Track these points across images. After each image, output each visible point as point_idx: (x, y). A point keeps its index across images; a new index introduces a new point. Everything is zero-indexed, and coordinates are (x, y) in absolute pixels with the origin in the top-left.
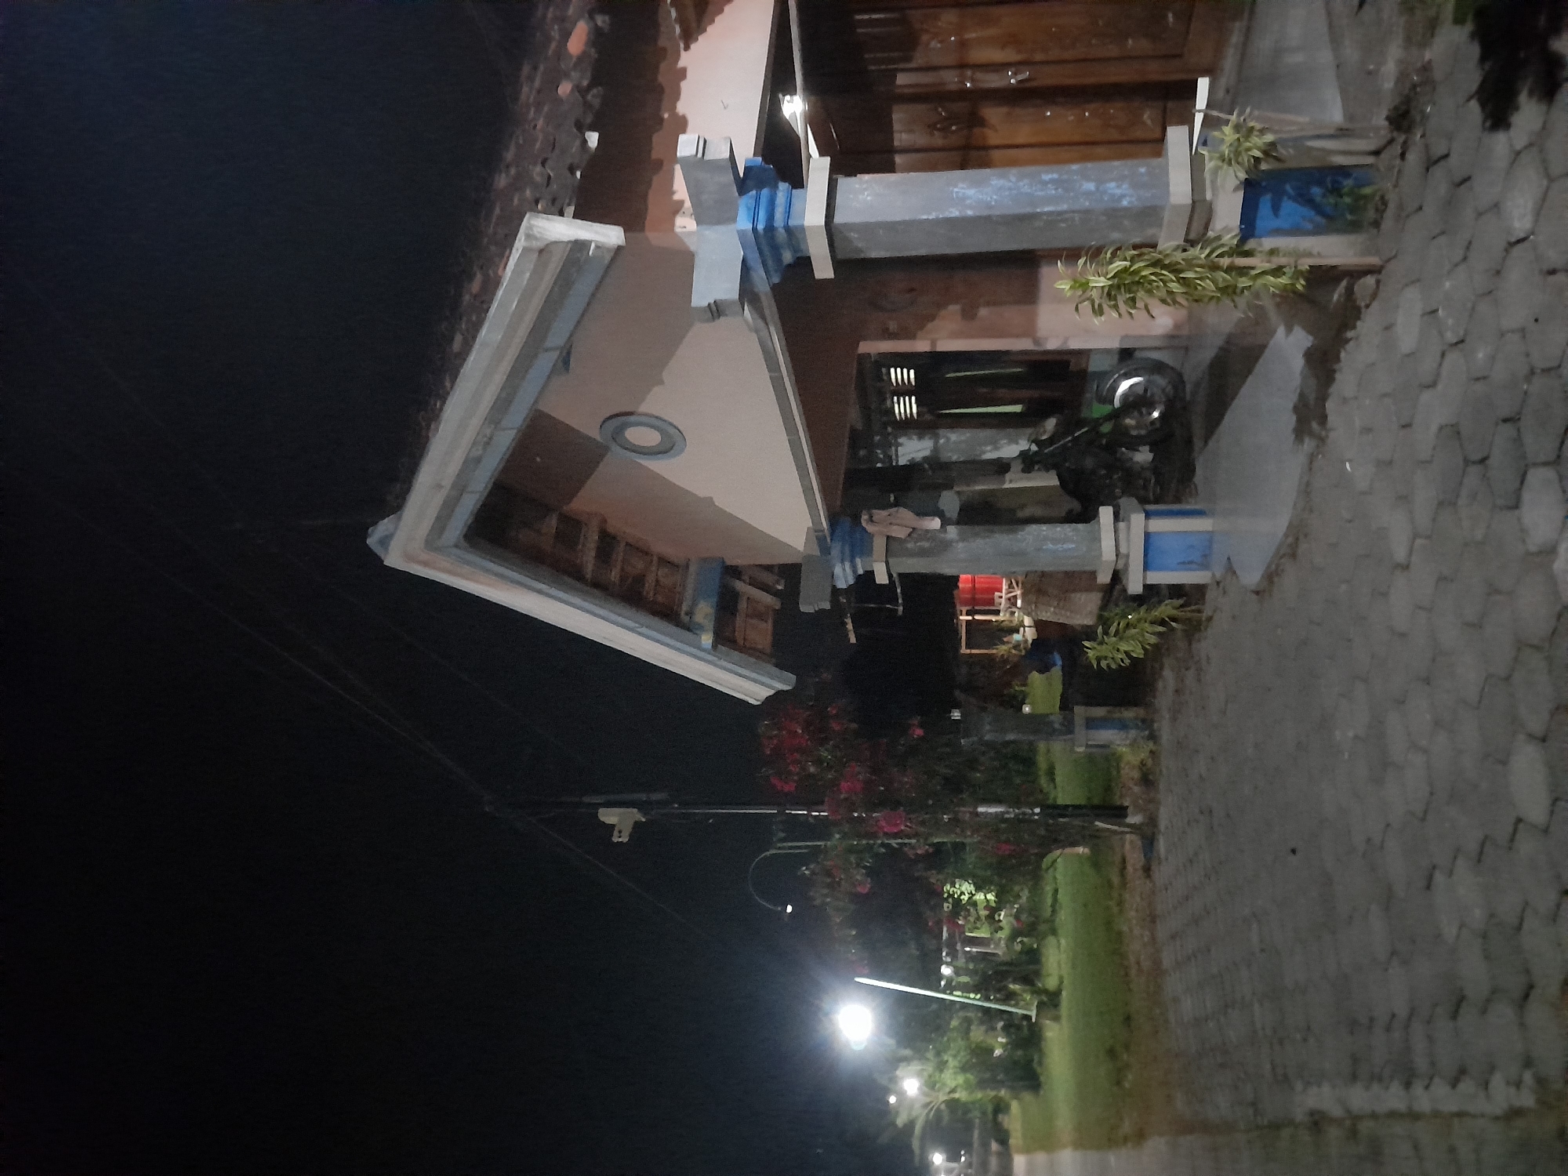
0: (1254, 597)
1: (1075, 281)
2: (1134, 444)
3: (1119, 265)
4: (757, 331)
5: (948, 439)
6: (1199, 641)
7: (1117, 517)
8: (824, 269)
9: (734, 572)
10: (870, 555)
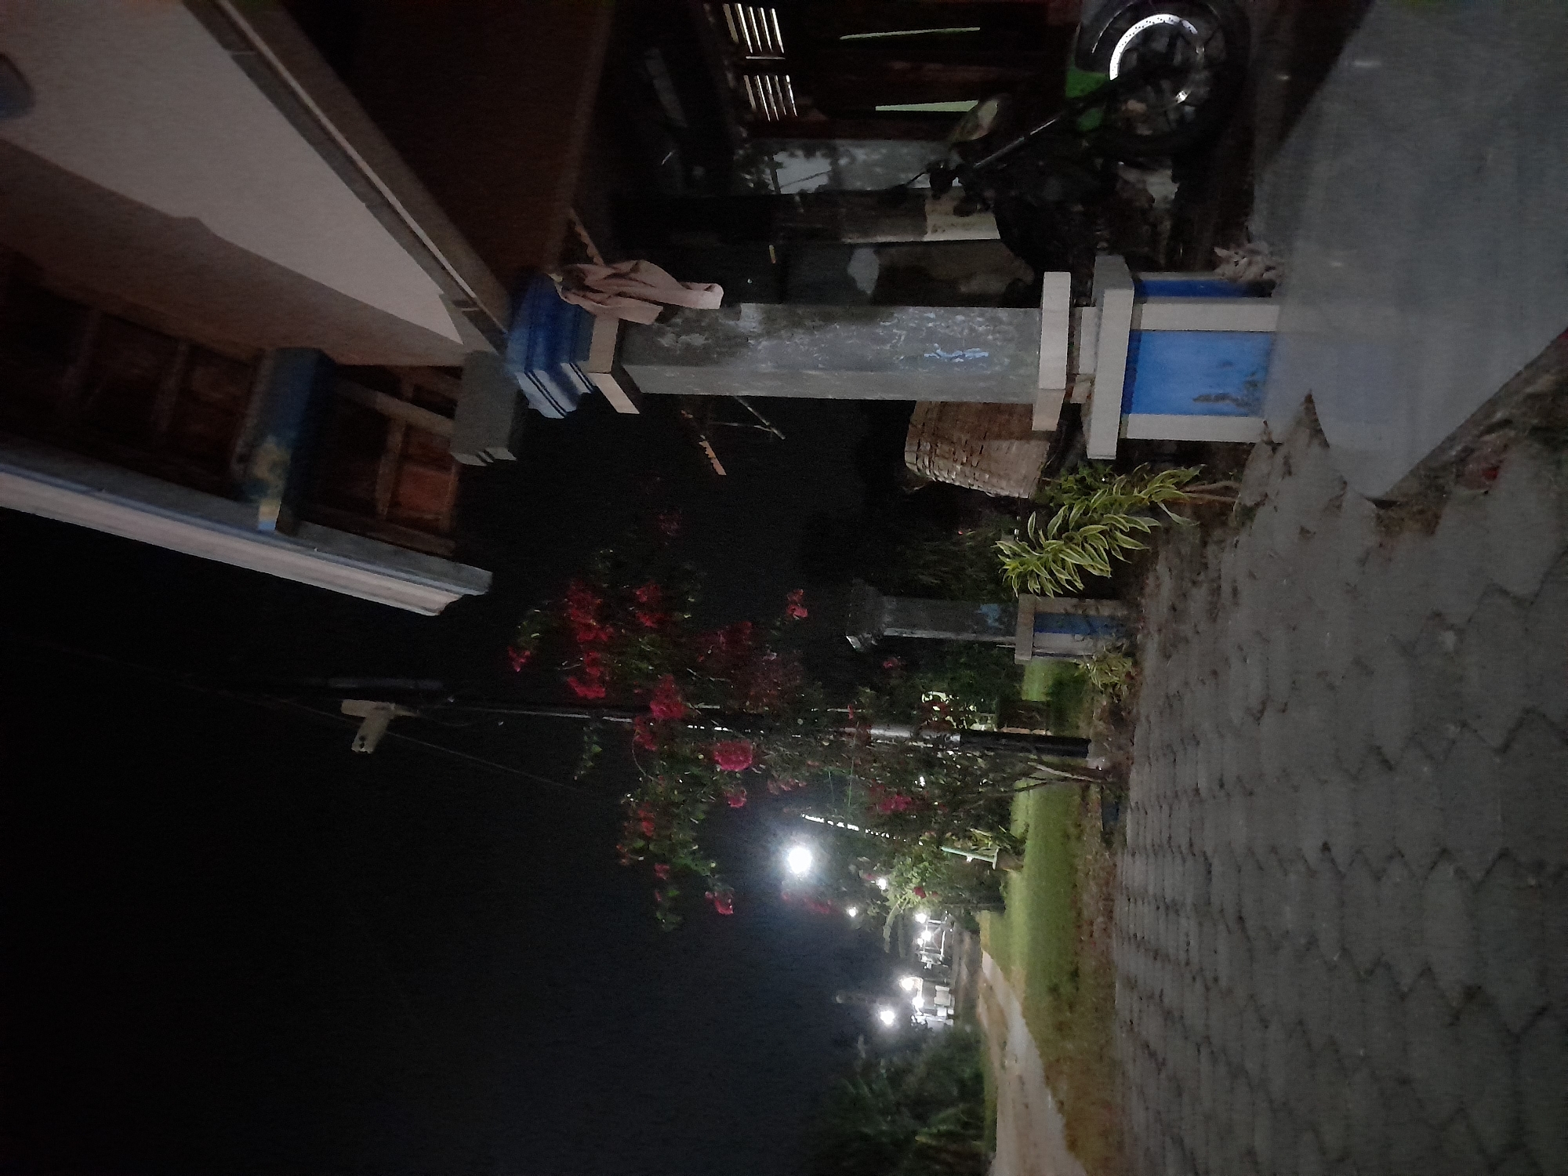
5: (853, 159)
10: (586, 358)
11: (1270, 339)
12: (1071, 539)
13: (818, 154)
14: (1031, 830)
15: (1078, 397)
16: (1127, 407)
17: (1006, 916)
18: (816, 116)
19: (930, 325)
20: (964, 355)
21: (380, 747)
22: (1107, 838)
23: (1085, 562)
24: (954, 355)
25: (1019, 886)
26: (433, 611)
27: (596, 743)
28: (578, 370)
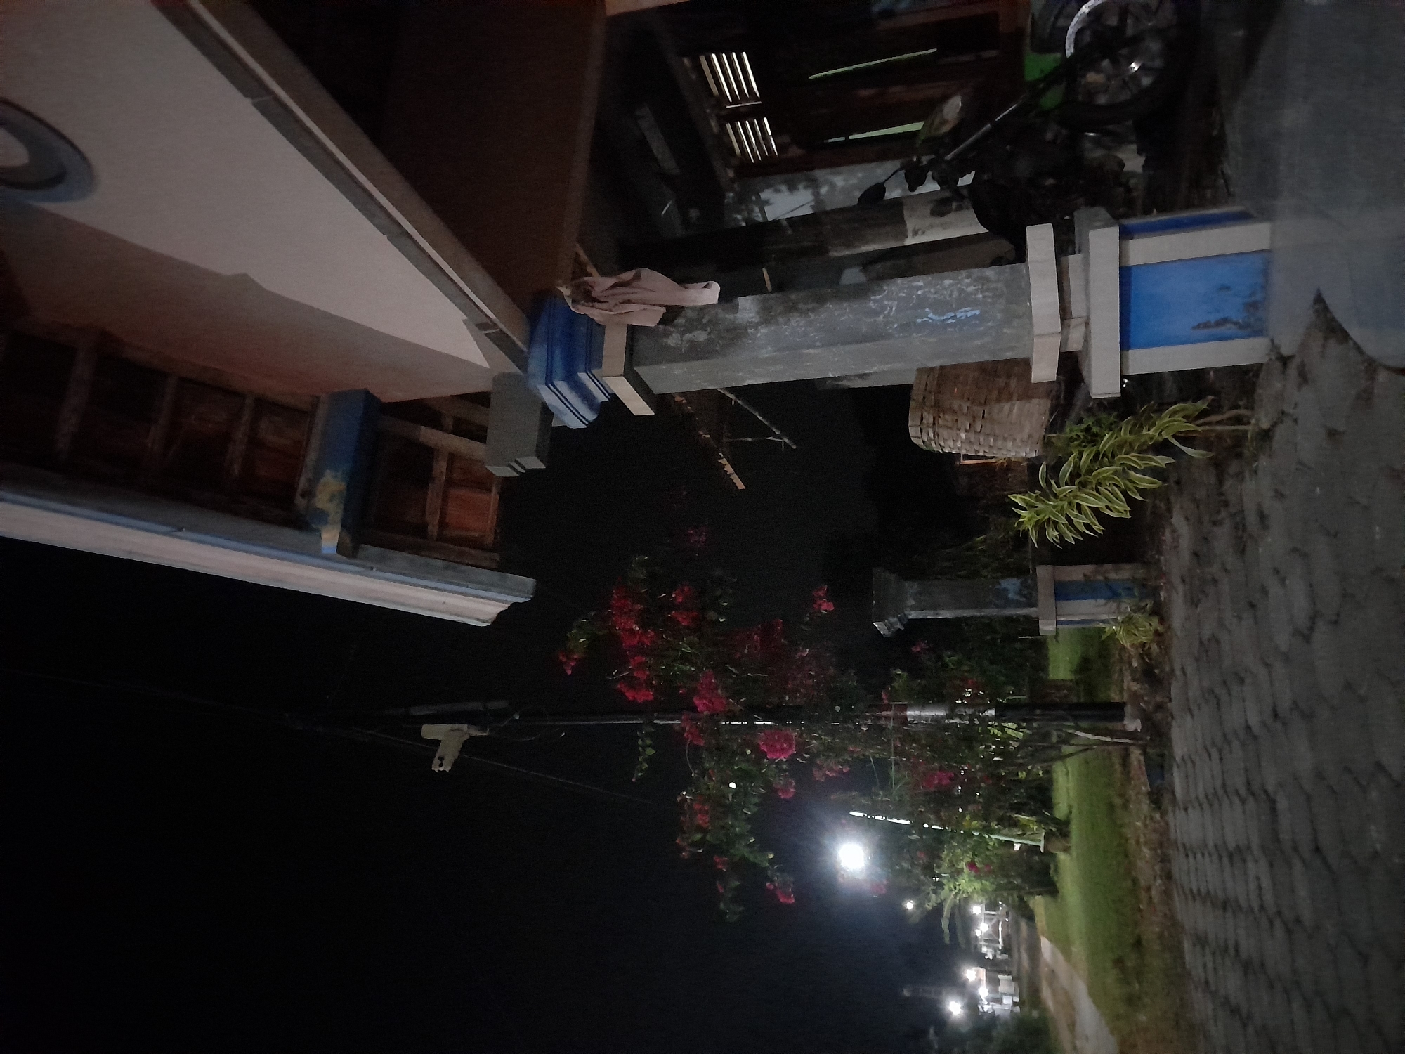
5: (832, 185)
10: (600, 365)
11: (1266, 256)
12: (1083, 485)
13: (801, 186)
14: (1075, 811)
15: (1074, 345)
16: (1125, 345)
17: (1059, 900)
18: (795, 151)
19: (919, 292)
20: (955, 316)
21: (455, 765)
22: (1156, 799)
23: (1101, 504)
24: (945, 317)
25: (1068, 867)
26: (486, 621)
27: (650, 746)
28: (593, 378)
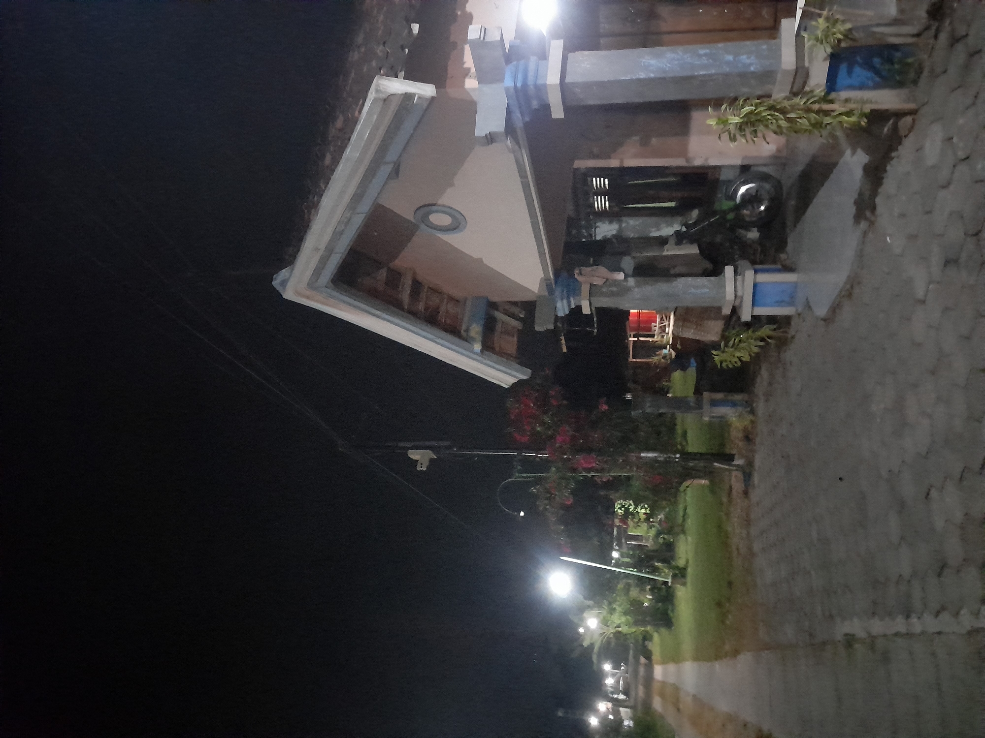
0: (823, 322)
1: (719, 119)
2: (747, 226)
3: (747, 109)
4: (513, 152)
5: (628, 223)
6: (785, 351)
7: (736, 272)
8: (558, 113)
9: (493, 305)
11: (796, 284)
12: (736, 349)
13: (614, 223)
14: (690, 562)
16: (754, 304)
17: (673, 630)
19: (689, 283)
20: (701, 291)
23: (740, 356)
24: (698, 291)
25: (684, 595)
26: (508, 386)
